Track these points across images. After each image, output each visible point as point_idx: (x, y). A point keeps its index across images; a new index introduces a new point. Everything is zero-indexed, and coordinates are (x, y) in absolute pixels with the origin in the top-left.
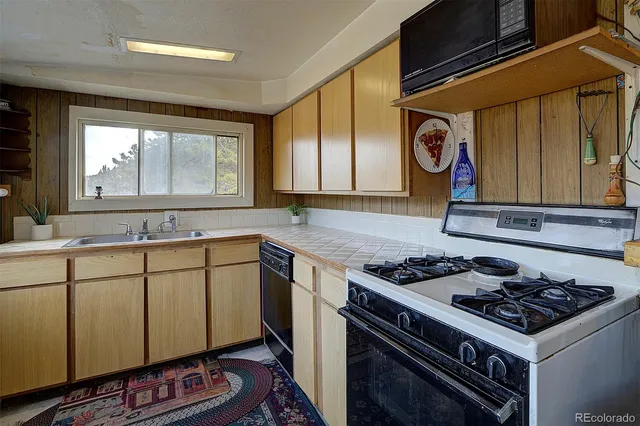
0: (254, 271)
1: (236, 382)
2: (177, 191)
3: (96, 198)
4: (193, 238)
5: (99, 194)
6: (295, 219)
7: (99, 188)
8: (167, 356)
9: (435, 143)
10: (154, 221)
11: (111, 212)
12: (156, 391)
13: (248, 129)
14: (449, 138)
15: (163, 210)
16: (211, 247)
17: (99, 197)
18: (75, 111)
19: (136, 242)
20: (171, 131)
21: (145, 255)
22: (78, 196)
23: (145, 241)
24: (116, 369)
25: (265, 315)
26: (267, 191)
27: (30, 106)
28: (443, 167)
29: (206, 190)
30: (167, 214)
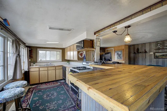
0: (62, 70)
1: (59, 83)
2: (51, 60)
4: (53, 66)
6: (68, 63)
8: (51, 81)
9: (81, 54)
10: (48, 64)
11: (43, 62)
12: (49, 84)
13: (61, 50)
14: (83, 54)
16: (56, 67)
17: (41, 60)
18: (38, 49)
19: (46, 66)
20: (50, 51)
21: (48, 68)
22: (38, 60)
23: (47, 66)
24: (44, 82)
25: (63, 76)
26: (64, 59)
27: (33, 49)
28: (82, 57)
29: (55, 59)
30: (50, 63)
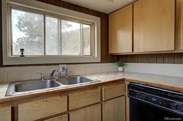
2: (65, 53)
3: (21, 56)
5: (22, 53)
6: (120, 69)
7: (22, 50)
11: (30, 65)
15: (58, 64)
17: (22, 56)
21: (68, 97)
22: (9, 55)
30: (61, 66)
